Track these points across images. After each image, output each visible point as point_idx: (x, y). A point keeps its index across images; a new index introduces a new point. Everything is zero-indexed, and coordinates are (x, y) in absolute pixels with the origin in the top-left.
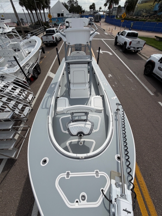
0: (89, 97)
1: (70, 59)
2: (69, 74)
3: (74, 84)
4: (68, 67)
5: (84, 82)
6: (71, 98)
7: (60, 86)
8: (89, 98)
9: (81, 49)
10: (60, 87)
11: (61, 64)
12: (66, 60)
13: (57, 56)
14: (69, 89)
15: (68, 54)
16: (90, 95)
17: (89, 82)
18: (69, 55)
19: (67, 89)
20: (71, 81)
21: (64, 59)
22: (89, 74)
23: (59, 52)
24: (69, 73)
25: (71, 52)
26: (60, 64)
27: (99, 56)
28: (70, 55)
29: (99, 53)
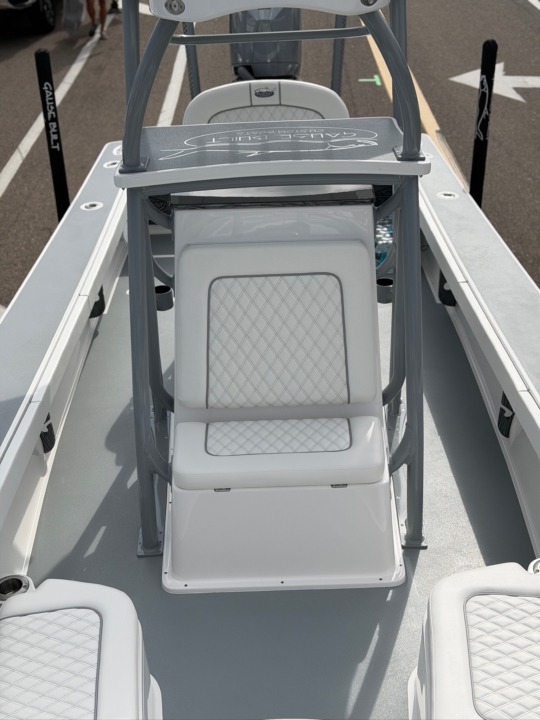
0: (397, 574)
1: (180, 153)
2: (167, 305)
3: (211, 415)
4: (155, 230)
5: (336, 393)
6: (171, 583)
7: (47, 440)
8: (403, 589)
9: (296, 61)
10: (51, 458)
11: (78, 203)
12: (132, 164)
13: (39, 124)
14: (156, 472)
15: (158, 111)
16: (414, 546)
17: (390, 396)
18: (165, 119)
19: (134, 478)
20: (188, 390)
21: (113, 153)
22: (385, 311)
23: (60, 94)
24: (163, 295)
25: (193, 85)
26: (63, 203)
27: (484, 126)
28: (178, 118)
29: (485, 96)
